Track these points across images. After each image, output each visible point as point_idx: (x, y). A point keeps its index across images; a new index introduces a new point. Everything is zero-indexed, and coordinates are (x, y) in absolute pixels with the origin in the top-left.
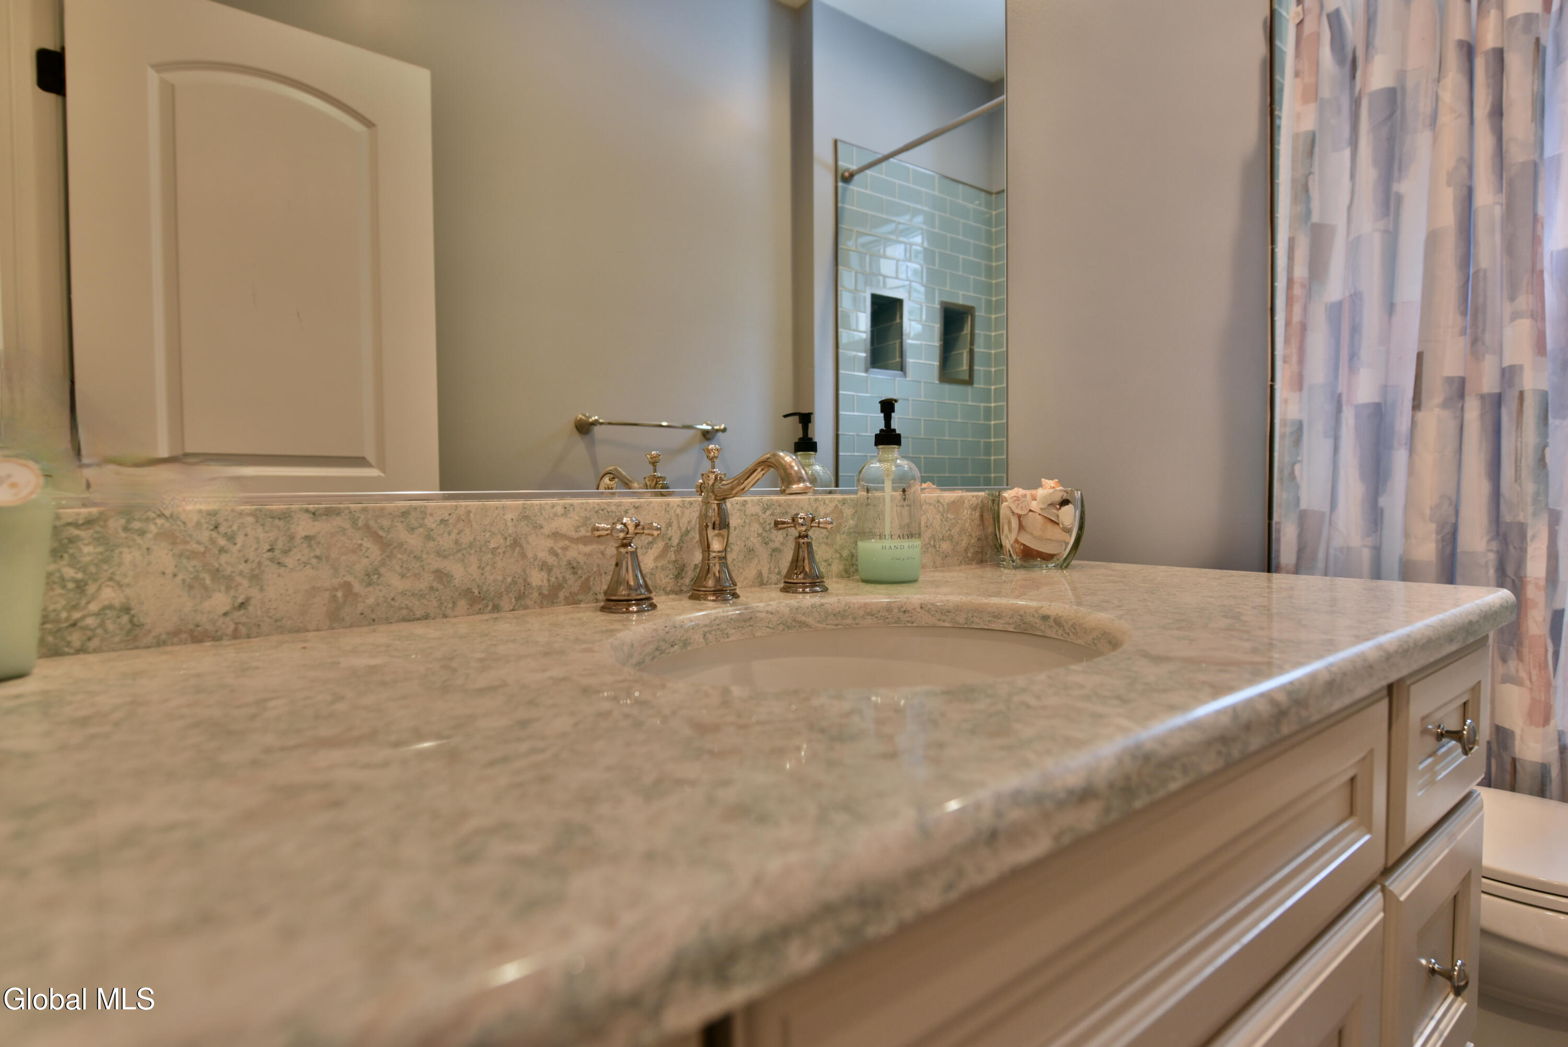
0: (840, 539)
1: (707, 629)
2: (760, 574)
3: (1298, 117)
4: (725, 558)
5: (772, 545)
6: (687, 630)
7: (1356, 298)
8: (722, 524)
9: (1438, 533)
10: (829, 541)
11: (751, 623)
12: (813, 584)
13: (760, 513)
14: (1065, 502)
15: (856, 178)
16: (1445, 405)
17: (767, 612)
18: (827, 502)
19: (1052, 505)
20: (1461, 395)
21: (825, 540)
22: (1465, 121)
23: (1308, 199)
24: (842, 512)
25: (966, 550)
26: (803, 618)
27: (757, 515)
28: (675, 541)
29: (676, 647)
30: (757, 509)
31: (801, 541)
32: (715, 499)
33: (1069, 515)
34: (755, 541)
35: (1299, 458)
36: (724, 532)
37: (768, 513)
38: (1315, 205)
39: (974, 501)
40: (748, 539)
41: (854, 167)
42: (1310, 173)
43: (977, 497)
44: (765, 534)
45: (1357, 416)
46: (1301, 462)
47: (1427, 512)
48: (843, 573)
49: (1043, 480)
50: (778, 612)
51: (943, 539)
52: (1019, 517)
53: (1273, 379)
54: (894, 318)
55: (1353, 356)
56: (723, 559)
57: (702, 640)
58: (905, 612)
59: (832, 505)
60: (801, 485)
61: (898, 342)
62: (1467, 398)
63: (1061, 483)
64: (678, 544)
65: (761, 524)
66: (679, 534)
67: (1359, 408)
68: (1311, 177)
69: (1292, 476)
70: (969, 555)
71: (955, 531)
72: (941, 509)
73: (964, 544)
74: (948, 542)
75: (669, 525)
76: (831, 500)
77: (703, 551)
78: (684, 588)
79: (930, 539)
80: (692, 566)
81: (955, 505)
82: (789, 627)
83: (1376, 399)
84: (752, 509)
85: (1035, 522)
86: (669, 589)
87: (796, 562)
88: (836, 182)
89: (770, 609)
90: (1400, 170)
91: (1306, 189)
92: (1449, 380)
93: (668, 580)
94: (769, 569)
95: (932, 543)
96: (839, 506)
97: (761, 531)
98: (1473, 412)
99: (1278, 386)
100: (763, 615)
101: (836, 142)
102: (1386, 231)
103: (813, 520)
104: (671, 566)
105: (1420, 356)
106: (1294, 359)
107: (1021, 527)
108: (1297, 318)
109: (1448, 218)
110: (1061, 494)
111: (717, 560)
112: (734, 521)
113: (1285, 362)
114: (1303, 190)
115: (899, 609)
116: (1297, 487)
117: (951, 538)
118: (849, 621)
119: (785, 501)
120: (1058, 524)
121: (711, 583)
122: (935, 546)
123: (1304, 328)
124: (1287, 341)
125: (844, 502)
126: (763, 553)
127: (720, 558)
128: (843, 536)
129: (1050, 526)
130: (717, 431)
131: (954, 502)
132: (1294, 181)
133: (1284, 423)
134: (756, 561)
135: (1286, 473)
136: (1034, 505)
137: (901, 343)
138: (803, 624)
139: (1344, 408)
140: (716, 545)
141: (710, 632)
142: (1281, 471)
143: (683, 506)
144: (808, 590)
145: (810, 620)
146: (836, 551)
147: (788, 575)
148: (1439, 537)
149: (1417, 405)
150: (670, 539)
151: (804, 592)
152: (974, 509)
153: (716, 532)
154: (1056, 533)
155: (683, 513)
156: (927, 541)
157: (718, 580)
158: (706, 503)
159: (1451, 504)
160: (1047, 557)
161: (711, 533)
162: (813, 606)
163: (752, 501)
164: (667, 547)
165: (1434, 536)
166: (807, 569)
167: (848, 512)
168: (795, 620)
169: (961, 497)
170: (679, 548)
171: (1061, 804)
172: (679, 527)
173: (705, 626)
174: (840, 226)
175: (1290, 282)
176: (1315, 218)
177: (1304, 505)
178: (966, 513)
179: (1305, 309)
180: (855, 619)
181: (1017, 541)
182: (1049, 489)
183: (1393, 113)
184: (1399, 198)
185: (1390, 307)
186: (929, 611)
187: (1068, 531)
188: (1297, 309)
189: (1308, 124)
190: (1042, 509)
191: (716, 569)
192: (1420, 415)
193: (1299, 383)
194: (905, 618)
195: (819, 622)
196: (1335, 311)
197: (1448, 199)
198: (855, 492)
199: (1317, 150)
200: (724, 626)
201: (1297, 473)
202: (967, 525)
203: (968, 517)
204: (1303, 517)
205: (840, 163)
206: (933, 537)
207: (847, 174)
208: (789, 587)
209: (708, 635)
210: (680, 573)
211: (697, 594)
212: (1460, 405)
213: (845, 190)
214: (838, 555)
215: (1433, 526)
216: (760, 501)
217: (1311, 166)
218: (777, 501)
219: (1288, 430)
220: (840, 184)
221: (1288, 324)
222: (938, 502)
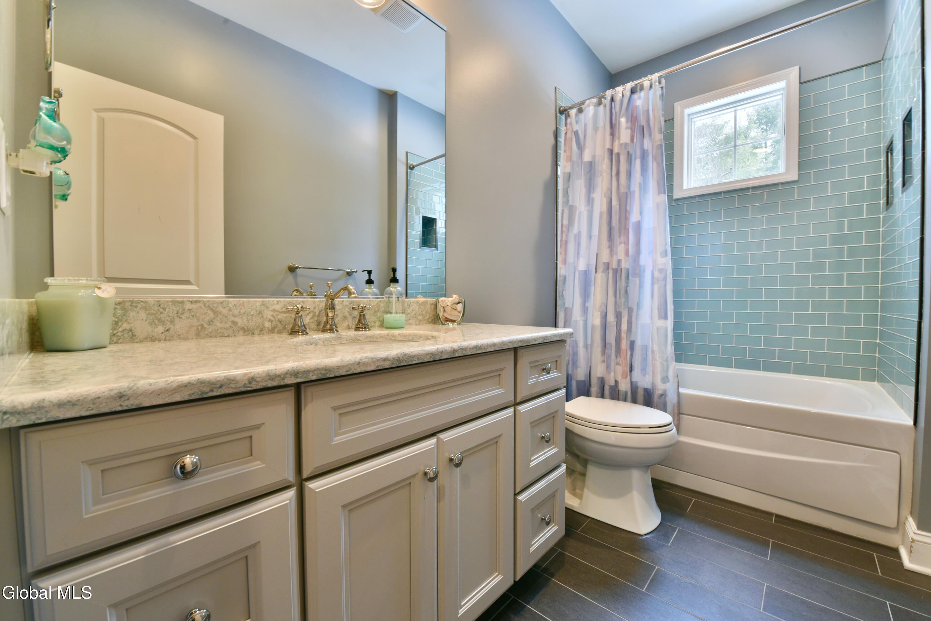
0: (379, 314)
1: (324, 340)
2: (349, 325)
3: (565, 167)
4: (334, 318)
5: (353, 316)
6: (317, 340)
7: (579, 232)
8: (333, 308)
9: (601, 315)
10: (375, 314)
11: (340, 339)
12: (365, 328)
13: (349, 305)
14: (459, 303)
15: (415, 168)
16: (603, 272)
17: (346, 336)
18: (374, 301)
19: (455, 303)
20: (608, 269)
21: (373, 314)
22: (609, 176)
23: (568, 196)
24: (380, 305)
25: (428, 319)
26: (359, 338)
27: (347, 305)
28: (317, 313)
29: (313, 345)
30: (348, 303)
31: (361, 314)
32: (330, 299)
33: (460, 307)
34: (347, 314)
35: (565, 289)
36: (333, 310)
37: (352, 304)
38: (570, 198)
39: (432, 302)
40: (344, 313)
41: (415, 164)
42: (569, 187)
43: (433, 300)
44: (350, 312)
45: (579, 275)
46: (565, 290)
47: (598, 308)
48: (380, 326)
49: (453, 295)
50: (350, 336)
51: (419, 315)
52: (444, 307)
53: (557, 260)
54: (433, 226)
55: (578, 253)
56: (333, 319)
57: (322, 343)
58: (393, 336)
59: (376, 303)
60: (355, 295)
61: (434, 236)
62: (610, 270)
63: (459, 296)
64: (318, 314)
65: (349, 308)
66: (318, 311)
67: (580, 271)
68: (569, 188)
69: (562, 295)
70: (430, 320)
71: (424, 312)
72: (418, 304)
73: (428, 316)
74: (421, 316)
75: (315, 308)
76: (376, 301)
77: (326, 317)
78: (320, 329)
79: (414, 315)
80: (323, 322)
81: (424, 303)
82: (354, 341)
83: (585, 269)
84: (345, 303)
85: (448, 309)
86: (315, 329)
87: (360, 321)
88: (407, 169)
89: (347, 335)
90: (593, 189)
91: (567, 193)
92: (604, 263)
93: (314, 326)
94: (352, 324)
95: (415, 316)
96: (379, 303)
97: (349, 310)
98: (611, 275)
99: (558, 263)
100: (345, 336)
101: (407, 152)
102: (589, 211)
103: (365, 307)
104: (315, 322)
105: (597, 254)
106: (563, 253)
107: (444, 311)
108: (564, 239)
109: (605, 209)
110: (458, 300)
111: (331, 319)
112: (337, 307)
113: (560, 254)
114: (566, 193)
115: (391, 335)
116: (564, 299)
117: (422, 314)
118: (375, 339)
119: (358, 301)
120: (456, 310)
121: (328, 326)
122: (416, 317)
123: (566, 242)
124: (561, 247)
125: (380, 301)
126: (350, 319)
127: (332, 319)
128: (381, 313)
129: (453, 310)
130: (353, 271)
131: (423, 302)
132: (563, 189)
133: (560, 275)
134: (347, 321)
135: (561, 294)
136: (449, 304)
137: (436, 236)
138: (358, 340)
139: (576, 272)
140: (330, 315)
141: (325, 341)
142: (559, 293)
143: (320, 302)
144: (363, 330)
145: (361, 339)
146: (378, 318)
147: (357, 325)
148: (601, 317)
149: (596, 272)
150: (315, 313)
151: (362, 330)
152: (432, 305)
153: (330, 310)
154: (456, 313)
155: (320, 304)
156: (413, 315)
157: (331, 325)
158: (327, 301)
159: (605, 305)
160: (453, 321)
161: (329, 311)
162: (362, 334)
163: (346, 300)
164: (314, 315)
165: (600, 316)
166: (363, 323)
167: (382, 305)
168: (356, 338)
169: (426, 301)
170: (319, 316)
171: (378, 360)
172: (319, 309)
173: (324, 339)
174: (408, 187)
175: (562, 225)
176: (570, 203)
177: (566, 306)
178: (428, 306)
179: (567, 235)
180: (376, 338)
181: (443, 315)
182: (455, 298)
183: (591, 170)
184: (593, 199)
185: (590, 237)
186: (401, 336)
187: (460, 312)
188: (564, 235)
189: (568, 170)
190: (451, 305)
191: (330, 322)
192: (597, 274)
193: (565, 262)
194: (393, 338)
195: (364, 339)
196: (575, 235)
197: (605, 201)
198: (383, 298)
199: (571, 179)
200: (330, 339)
201: (564, 294)
202: (429, 310)
203: (429, 308)
204: (566, 310)
205: (409, 162)
206: (415, 314)
207: (411, 166)
208: (357, 329)
209: (324, 342)
210: (319, 324)
211: (324, 331)
212: (608, 272)
213: (411, 173)
214: (378, 320)
215: (599, 313)
216: (348, 301)
217: (569, 185)
218: (355, 301)
219: (561, 278)
220: (409, 170)
221: (561, 240)
222: (417, 302)
